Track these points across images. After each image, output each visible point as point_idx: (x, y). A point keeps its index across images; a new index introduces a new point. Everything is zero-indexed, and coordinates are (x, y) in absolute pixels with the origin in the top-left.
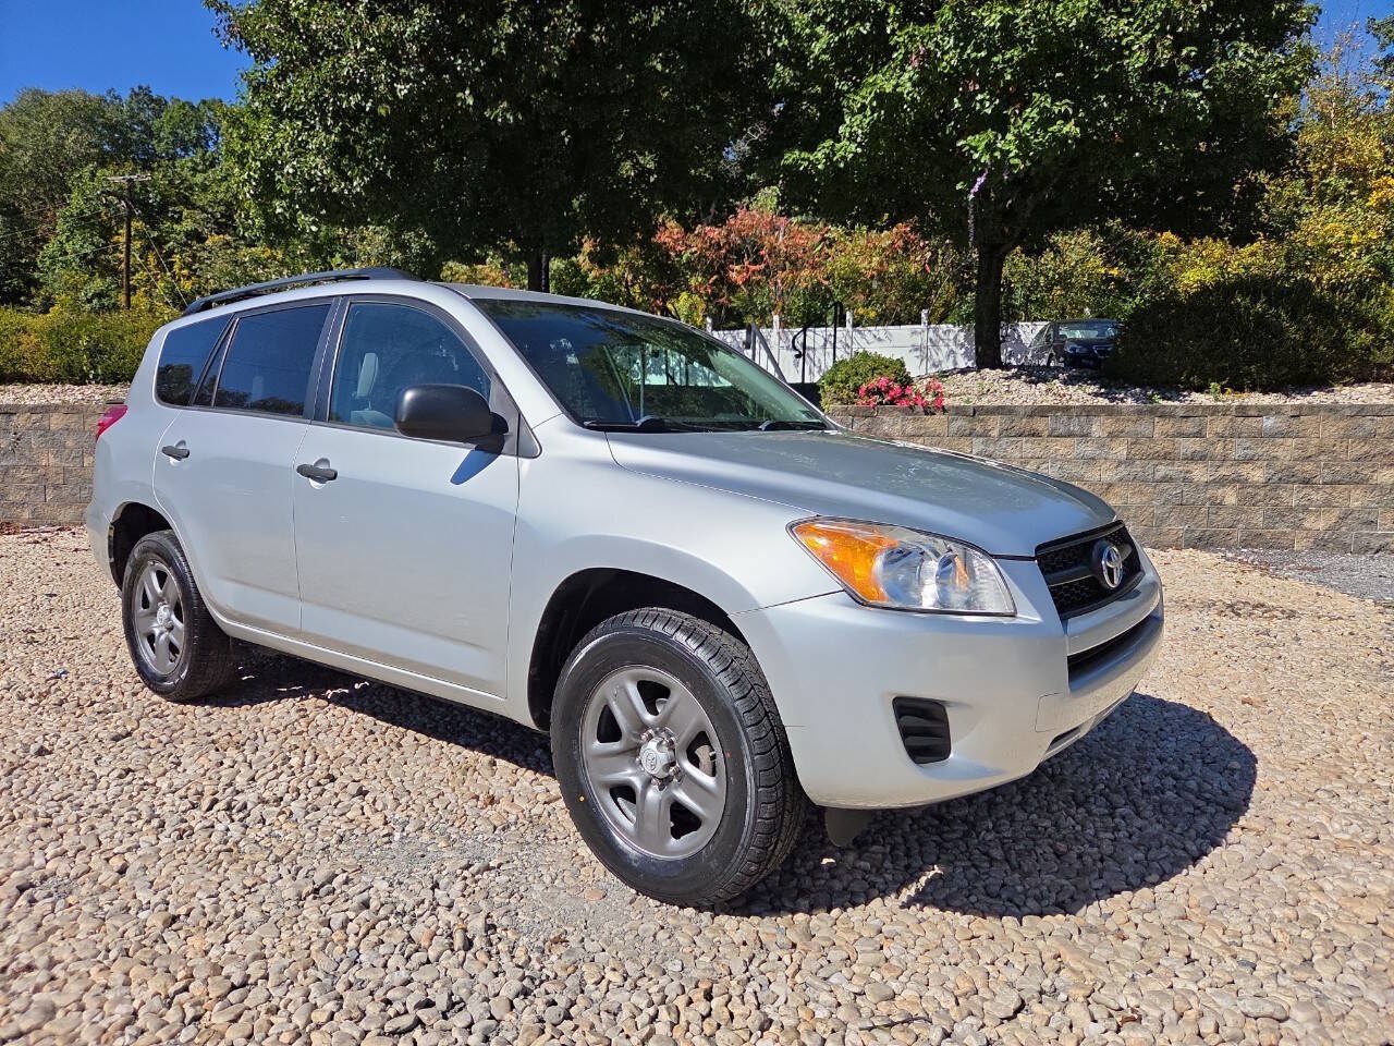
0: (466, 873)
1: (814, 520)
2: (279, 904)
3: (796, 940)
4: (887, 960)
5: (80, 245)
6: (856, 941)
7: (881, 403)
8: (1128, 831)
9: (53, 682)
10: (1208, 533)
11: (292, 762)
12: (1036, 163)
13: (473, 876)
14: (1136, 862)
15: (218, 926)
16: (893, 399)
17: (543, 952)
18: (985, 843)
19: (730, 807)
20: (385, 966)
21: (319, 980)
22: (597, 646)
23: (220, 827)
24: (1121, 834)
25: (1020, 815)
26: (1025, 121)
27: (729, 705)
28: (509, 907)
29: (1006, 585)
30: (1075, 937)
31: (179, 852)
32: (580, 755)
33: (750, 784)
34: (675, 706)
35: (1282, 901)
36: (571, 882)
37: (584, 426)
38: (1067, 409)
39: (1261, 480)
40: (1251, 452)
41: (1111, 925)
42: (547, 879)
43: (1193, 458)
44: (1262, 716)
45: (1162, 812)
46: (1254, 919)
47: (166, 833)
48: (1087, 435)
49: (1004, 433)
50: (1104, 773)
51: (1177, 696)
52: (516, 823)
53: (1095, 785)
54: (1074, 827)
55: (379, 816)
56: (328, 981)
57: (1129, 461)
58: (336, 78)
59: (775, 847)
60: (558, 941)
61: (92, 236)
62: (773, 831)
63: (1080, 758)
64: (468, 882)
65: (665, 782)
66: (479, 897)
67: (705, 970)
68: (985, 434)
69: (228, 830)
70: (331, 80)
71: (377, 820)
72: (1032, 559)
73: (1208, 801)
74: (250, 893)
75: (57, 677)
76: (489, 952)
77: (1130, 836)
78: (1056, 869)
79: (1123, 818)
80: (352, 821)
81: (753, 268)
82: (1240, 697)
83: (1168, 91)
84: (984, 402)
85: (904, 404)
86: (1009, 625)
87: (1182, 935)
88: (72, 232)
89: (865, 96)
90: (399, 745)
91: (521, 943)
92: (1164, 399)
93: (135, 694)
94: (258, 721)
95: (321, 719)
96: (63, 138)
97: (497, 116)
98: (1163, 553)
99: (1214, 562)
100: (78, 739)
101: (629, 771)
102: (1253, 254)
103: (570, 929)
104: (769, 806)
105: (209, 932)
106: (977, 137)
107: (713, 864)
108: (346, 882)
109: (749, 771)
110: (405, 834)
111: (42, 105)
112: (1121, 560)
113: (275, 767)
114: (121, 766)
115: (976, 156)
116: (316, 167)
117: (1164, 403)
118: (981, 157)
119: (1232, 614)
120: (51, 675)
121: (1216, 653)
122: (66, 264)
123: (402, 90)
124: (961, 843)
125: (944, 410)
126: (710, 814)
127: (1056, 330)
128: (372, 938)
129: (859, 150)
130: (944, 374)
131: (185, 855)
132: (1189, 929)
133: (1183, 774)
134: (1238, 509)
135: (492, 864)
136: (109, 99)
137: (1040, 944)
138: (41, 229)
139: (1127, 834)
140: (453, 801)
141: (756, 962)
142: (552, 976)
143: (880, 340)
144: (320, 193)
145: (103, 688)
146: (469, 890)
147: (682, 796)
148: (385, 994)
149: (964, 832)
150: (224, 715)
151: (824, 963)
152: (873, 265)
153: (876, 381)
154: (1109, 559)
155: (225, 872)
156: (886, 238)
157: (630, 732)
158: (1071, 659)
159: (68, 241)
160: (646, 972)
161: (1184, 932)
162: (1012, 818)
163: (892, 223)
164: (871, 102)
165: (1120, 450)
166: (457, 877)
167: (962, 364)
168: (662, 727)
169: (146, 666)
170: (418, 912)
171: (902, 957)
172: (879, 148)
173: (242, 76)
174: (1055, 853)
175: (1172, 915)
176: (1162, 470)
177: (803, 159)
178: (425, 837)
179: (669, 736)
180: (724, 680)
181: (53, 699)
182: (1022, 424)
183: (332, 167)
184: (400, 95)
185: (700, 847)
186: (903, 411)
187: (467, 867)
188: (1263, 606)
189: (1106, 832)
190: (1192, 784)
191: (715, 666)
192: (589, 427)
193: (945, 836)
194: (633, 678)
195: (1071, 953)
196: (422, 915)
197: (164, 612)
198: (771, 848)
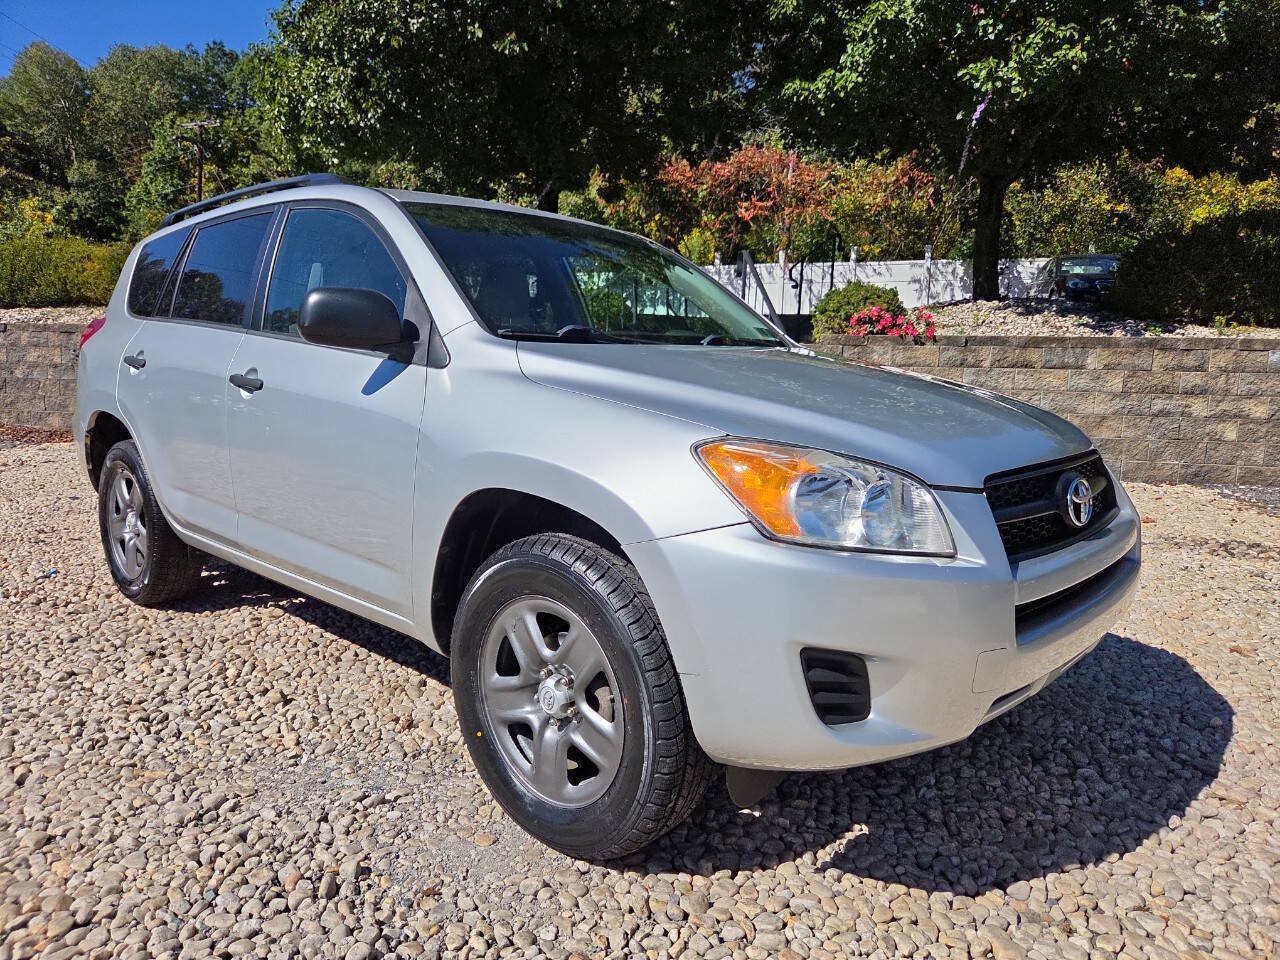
0: (359, 806)
1: (723, 440)
2: (157, 830)
3: (689, 910)
4: (788, 942)
5: (163, 186)
6: (757, 915)
7: (871, 332)
8: (1089, 797)
9: (40, 581)
10: (1204, 469)
11: (228, 673)
12: (1039, 89)
13: (366, 809)
14: (1094, 835)
15: (88, 851)
16: (884, 328)
17: (411, 906)
18: (925, 802)
19: (626, 759)
20: (239, 912)
21: (165, 923)
22: (496, 573)
23: (134, 739)
24: (1080, 800)
25: (967, 772)
26: (1028, 46)
27: (627, 645)
28: (391, 848)
29: (946, 521)
30: (1012, 928)
31: (83, 764)
32: (478, 688)
33: (648, 734)
34: (573, 643)
35: (1265, 895)
36: (464, 822)
37: (497, 335)
38: (1061, 341)
39: (1265, 416)
40: (1253, 387)
41: (1056, 914)
42: (440, 818)
43: (1190, 393)
44: (1251, 667)
45: (1131, 775)
46: (1230, 918)
47: (79, 743)
48: (1082, 367)
49: (997, 363)
50: (1068, 726)
51: (1159, 641)
52: (428, 751)
53: (1057, 738)
54: (1027, 787)
55: (293, 736)
56: (172, 926)
57: (1125, 394)
58: (353, 13)
59: (676, 804)
60: (433, 893)
61: (172, 178)
62: (672, 786)
63: (1044, 707)
64: (357, 816)
65: (564, 723)
66: (363, 835)
67: (579, 941)
68: (977, 365)
69: (141, 742)
70: (348, 14)
71: (289, 739)
72: (979, 491)
73: (1184, 763)
74: (134, 815)
75: (46, 577)
76: (353, 902)
77: (1091, 801)
78: (1001, 839)
79: (1086, 779)
80: (266, 738)
81: (760, 204)
82: (1228, 645)
83: (1182, 13)
84: (979, 332)
85: (894, 333)
86: (945, 568)
87: (1139, 931)
88: (155, 175)
89: (866, 24)
90: (338, 659)
91: (390, 893)
92: (1164, 332)
93: (108, 596)
94: (213, 627)
95: (272, 630)
96: (147, 89)
97: (504, 48)
98: (1155, 488)
99: (1209, 498)
100: (40, 639)
101: (528, 708)
102: (1264, 192)
103: (447, 880)
104: (668, 760)
105: (78, 857)
106: (979, 65)
107: (609, 818)
108: (233, 810)
109: (647, 720)
110: (313, 756)
111: (130, 59)
112: (1091, 494)
113: (210, 677)
114: (67, 668)
115: (977, 85)
116: (335, 100)
117: (1166, 335)
118: (982, 86)
119: (1225, 554)
120: (41, 574)
121: (1205, 595)
122: (150, 204)
123: (415, 24)
124: (897, 800)
125: (935, 340)
126: (607, 762)
127: (1059, 265)
128: (237, 877)
129: (860, 79)
130: (939, 307)
131: (87, 767)
132: (1151, 926)
133: (1159, 731)
134: (1236, 445)
135: (388, 797)
136: (187, 54)
137: (970, 934)
138: (129, 171)
139: (1087, 800)
140: (372, 723)
141: (638, 936)
142: (412, 936)
143: (880, 274)
144: (338, 125)
145: (83, 588)
146: (356, 825)
147: (579, 740)
148: (227, 947)
149: (902, 787)
150: (184, 620)
151: (714, 940)
152: (878, 200)
153: (867, 311)
154: (1076, 492)
155: (120, 789)
156: (891, 174)
157: (528, 666)
158: (1020, 610)
159: (151, 183)
160: (515, 939)
161: (1141, 927)
162: (957, 773)
163: (893, 157)
164: (872, 30)
165: (1116, 383)
166: (349, 809)
167: (959, 297)
168: (561, 662)
169: (119, 570)
170: (294, 849)
171: (806, 941)
172: (880, 77)
173: (272, 15)
174: (1002, 819)
175: (1130, 904)
176: (1159, 404)
177: (803, 89)
178: (333, 761)
179: (570, 673)
180: (623, 618)
181: (32, 598)
182: (1014, 355)
183: (350, 101)
184: (414, 28)
185: (595, 799)
186: (894, 340)
187: (361, 800)
188: (1259, 545)
189: (1065, 796)
190: (1167, 743)
191: (615, 602)
192: (503, 336)
193: (881, 790)
194: (531, 609)
195: (1005, 949)
196: (297, 852)
197: (131, 518)
198: (671, 805)
